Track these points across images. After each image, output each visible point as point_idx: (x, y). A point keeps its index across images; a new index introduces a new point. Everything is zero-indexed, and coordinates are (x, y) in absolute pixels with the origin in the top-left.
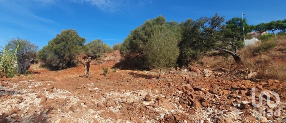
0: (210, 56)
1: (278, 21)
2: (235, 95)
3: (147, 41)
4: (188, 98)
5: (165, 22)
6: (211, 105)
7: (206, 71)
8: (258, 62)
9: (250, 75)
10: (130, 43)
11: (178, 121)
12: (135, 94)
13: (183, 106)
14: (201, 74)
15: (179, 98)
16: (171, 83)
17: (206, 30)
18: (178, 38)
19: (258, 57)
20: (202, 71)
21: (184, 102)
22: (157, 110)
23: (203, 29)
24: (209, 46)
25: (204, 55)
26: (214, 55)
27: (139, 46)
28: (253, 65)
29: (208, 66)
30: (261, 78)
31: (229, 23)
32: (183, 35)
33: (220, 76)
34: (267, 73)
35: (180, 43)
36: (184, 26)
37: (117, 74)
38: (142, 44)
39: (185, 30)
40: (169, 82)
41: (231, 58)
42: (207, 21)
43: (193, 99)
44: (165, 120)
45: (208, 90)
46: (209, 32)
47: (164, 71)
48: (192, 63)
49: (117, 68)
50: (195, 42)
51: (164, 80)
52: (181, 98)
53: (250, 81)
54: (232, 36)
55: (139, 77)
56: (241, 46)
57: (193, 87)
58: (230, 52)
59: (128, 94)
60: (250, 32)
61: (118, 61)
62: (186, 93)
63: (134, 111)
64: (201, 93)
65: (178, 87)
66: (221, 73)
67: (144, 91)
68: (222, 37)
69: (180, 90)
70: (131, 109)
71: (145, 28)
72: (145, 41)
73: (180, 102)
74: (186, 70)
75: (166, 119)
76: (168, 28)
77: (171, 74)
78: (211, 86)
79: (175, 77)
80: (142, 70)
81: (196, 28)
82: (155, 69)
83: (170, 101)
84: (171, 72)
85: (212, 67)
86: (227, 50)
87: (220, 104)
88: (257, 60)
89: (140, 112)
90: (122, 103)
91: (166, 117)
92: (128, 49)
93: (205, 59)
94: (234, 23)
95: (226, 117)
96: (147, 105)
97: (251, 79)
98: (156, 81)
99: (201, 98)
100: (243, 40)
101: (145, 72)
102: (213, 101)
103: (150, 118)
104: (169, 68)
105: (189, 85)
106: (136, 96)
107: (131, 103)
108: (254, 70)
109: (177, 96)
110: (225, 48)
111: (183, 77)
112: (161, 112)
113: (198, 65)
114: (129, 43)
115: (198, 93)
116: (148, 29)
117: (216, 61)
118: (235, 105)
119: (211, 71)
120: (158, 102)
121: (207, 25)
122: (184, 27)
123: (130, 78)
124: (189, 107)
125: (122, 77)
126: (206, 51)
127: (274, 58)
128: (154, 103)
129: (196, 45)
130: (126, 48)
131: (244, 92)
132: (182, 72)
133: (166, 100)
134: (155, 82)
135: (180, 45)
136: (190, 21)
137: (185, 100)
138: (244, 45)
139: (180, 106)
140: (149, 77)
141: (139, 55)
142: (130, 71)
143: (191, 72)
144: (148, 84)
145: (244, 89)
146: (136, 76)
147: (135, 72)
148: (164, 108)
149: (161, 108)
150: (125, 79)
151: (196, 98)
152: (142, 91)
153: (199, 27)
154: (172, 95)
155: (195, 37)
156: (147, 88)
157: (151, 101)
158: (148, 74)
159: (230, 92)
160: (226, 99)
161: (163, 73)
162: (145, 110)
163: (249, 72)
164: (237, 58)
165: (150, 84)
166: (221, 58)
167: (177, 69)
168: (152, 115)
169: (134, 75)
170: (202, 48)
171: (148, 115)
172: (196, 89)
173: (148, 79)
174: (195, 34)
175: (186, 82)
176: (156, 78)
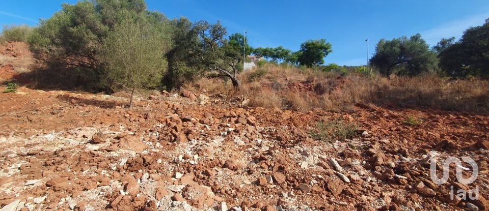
0: (209, 77)
1: (271, 49)
2: (225, 124)
3: (106, 36)
4: (171, 132)
5: (145, 10)
6: (198, 137)
7: (202, 96)
8: (252, 89)
9: (244, 103)
10: (60, 32)
11: (149, 163)
12: (69, 136)
13: (162, 144)
14: (195, 101)
15: (158, 134)
16: (150, 114)
17: (206, 40)
18: (166, 43)
19: (252, 83)
20: (198, 97)
21: (165, 138)
22: (114, 154)
23: (202, 38)
24: (208, 64)
25: (202, 76)
26: (213, 76)
27: (87, 43)
28: (247, 92)
29: (205, 91)
30: (251, 106)
31: (232, 39)
32: (174, 41)
33: (216, 104)
34: (257, 100)
35: (170, 52)
36: (177, 27)
37: (20, 97)
38: (95, 39)
39: (177, 33)
40: (146, 112)
41: (230, 82)
42: (207, 28)
43: (177, 132)
44: (128, 167)
45: (199, 120)
46: (209, 44)
47: (141, 95)
48: (186, 85)
49: (21, 86)
50: (191, 56)
51: (139, 110)
52: (162, 133)
53: (242, 109)
54: (232, 55)
55: (85, 105)
56: (240, 70)
57: (181, 118)
58: (229, 74)
59: (51, 137)
60: (249, 54)
61: (23, 70)
62: (169, 125)
63: (62, 166)
64: (190, 124)
65: (159, 118)
66: (218, 100)
67: (92, 128)
68: (222, 54)
69: (162, 123)
70: (53, 163)
71: (102, 8)
72: (100, 35)
73: (158, 139)
74: (176, 95)
75: (130, 164)
76: (149, 22)
77: (152, 100)
78: (204, 116)
79: (157, 105)
80: (95, 93)
81: (194, 34)
82: (123, 92)
83: (144, 140)
84: (153, 96)
85: (210, 92)
86: (227, 72)
87: (208, 134)
88: (252, 86)
89: (79, 163)
90: (28, 154)
91: (130, 161)
92: (53, 42)
93: (202, 81)
94: (236, 39)
95: (208, 146)
96: (95, 150)
97: (244, 107)
98: (123, 110)
99: (188, 129)
100: (243, 63)
101: (102, 95)
102: (201, 133)
103: (100, 169)
104: (151, 91)
105: (177, 115)
106: (71, 140)
107: (55, 152)
108: (247, 97)
109: (156, 131)
110: (224, 70)
111: (169, 105)
112: (122, 156)
113: (193, 88)
114: (57, 30)
115: (186, 125)
116: (110, 13)
117: (215, 85)
118: (222, 134)
119: (208, 98)
120: (118, 142)
121: (208, 34)
122: (177, 29)
123: (61, 106)
124: (170, 144)
125: (34, 105)
126: (205, 70)
127: (263, 85)
128: (111, 145)
129: (192, 59)
130: (48, 40)
131: (233, 120)
132: (171, 98)
133: (135, 138)
134: (120, 112)
135: (169, 56)
136: (184, 20)
137: (166, 135)
138: (243, 69)
139: (158, 145)
140: (111, 105)
141: (86, 60)
142: (62, 93)
143: (184, 98)
144: (105, 116)
145: (234, 117)
146: (79, 103)
147: (74, 95)
148: (128, 149)
149: (123, 150)
150: (45, 108)
151: (182, 130)
152: (88, 128)
153: (197, 33)
154: (148, 131)
155: (192, 48)
156: (101, 123)
157: (104, 142)
158: (107, 101)
159: (221, 121)
160: (215, 128)
161: (137, 98)
162: (88, 159)
163: (244, 100)
164: (235, 83)
165: (110, 117)
166: (220, 81)
167: (163, 93)
168: (103, 164)
169: (73, 100)
170: (200, 65)
171: (95, 167)
172: (184, 120)
173: (106, 108)
174: (192, 43)
175: (173, 111)
176: (123, 106)
